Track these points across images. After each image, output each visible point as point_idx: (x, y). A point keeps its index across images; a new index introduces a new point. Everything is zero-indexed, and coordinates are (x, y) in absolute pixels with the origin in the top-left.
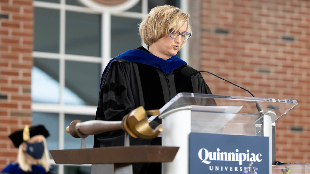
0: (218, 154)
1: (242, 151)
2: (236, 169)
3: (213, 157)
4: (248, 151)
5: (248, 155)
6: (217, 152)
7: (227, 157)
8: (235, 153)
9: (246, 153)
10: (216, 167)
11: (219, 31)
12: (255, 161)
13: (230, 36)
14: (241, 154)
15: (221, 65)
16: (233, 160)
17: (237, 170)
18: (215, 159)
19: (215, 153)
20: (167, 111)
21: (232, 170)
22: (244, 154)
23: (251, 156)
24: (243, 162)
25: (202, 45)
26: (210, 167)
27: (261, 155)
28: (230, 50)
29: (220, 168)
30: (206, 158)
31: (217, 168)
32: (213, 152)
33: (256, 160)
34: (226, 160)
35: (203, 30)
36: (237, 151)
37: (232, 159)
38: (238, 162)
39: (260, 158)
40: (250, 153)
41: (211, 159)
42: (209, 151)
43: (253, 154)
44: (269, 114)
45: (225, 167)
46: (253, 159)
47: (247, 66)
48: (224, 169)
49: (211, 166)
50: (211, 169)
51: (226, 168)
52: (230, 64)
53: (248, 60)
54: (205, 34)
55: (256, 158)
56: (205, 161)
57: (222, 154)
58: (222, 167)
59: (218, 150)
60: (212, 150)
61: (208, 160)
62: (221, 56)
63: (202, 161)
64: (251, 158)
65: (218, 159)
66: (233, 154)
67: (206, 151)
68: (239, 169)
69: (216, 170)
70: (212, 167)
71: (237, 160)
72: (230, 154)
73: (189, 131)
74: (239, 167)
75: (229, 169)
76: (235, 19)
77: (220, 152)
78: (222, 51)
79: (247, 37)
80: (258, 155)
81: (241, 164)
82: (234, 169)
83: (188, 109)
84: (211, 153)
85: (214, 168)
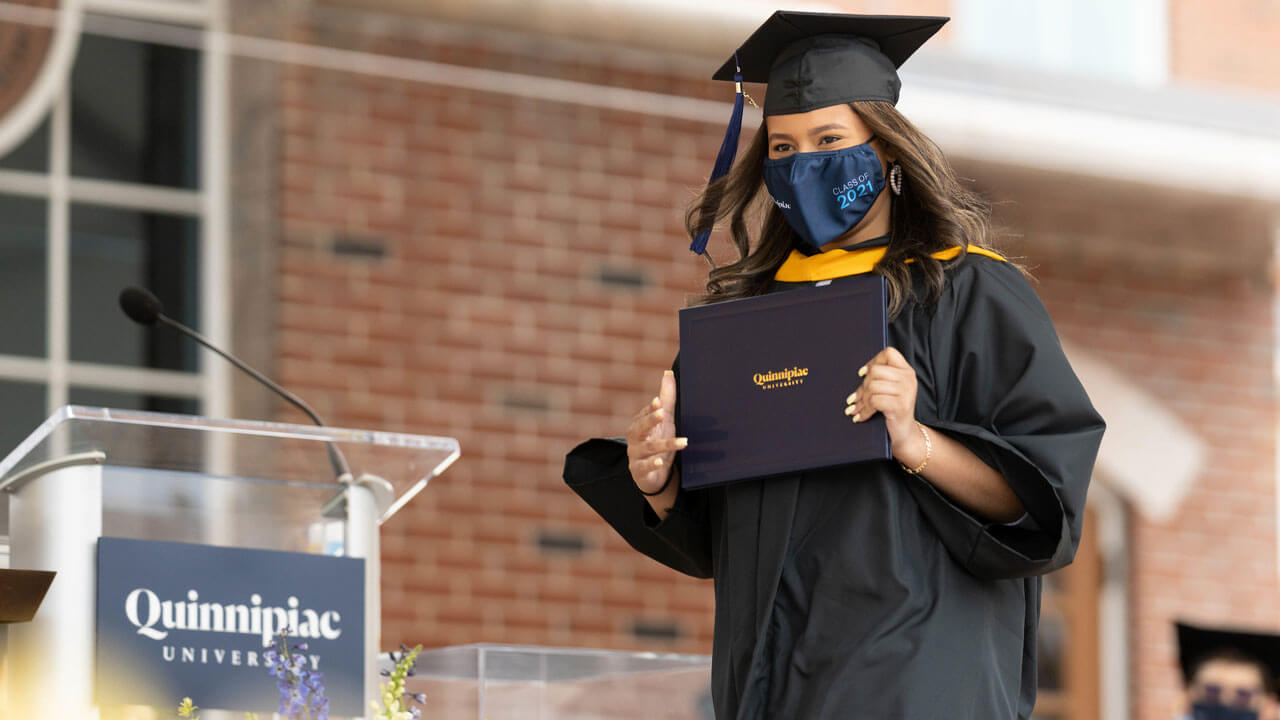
0: (193, 608)
1: (275, 600)
2: (252, 658)
3: (174, 619)
4: (293, 602)
5: (294, 615)
6: (188, 601)
7: (224, 618)
8: (250, 606)
9: (287, 608)
10: (185, 651)
11: (347, 247)
12: (315, 634)
13: (392, 266)
14: (268, 612)
15: (355, 378)
16: (244, 629)
17: (256, 664)
18: (181, 624)
19: (180, 606)
20: (25, 468)
21: (239, 663)
22: (280, 612)
23: (302, 619)
24: (275, 638)
25: (281, 298)
26: (166, 649)
27: (336, 617)
28: (391, 321)
29: (198, 655)
30: (153, 618)
31: (188, 654)
32: (175, 601)
33: (320, 631)
34: (218, 627)
35: (283, 242)
36: (256, 599)
37: (237, 625)
38: (259, 637)
39: (333, 625)
40: (301, 608)
41: (168, 623)
42: (162, 599)
43: (310, 614)
44: (365, 485)
45: (217, 652)
46: (309, 628)
47: (458, 382)
48: (211, 656)
49: (169, 646)
50: (169, 655)
51: (219, 656)
52: (392, 376)
53: (462, 360)
54: (294, 257)
55: (320, 626)
56: (147, 631)
57: (205, 608)
58: (204, 652)
59: (193, 595)
60: (173, 593)
61: (159, 626)
62: (358, 344)
63: (139, 628)
64: (304, 626)
65: (193, 625)
66: (243, 610)
67: (153, 598)
68: (261, 660)
69: (184, 659)
70: (173, 649)
71: (256, 630)
72: (231, 610)
73: (96, 532)
74: (261, 651)
75: (228, 658)
76: (412, 202)
77: (200, 601)
78: (359, 323)
79: (461, 273)
80: (326, 617)
81: (267, 641)
82: (244, 658)
83: (93, 462)
84: (168, 605)
85: (179, 654)
